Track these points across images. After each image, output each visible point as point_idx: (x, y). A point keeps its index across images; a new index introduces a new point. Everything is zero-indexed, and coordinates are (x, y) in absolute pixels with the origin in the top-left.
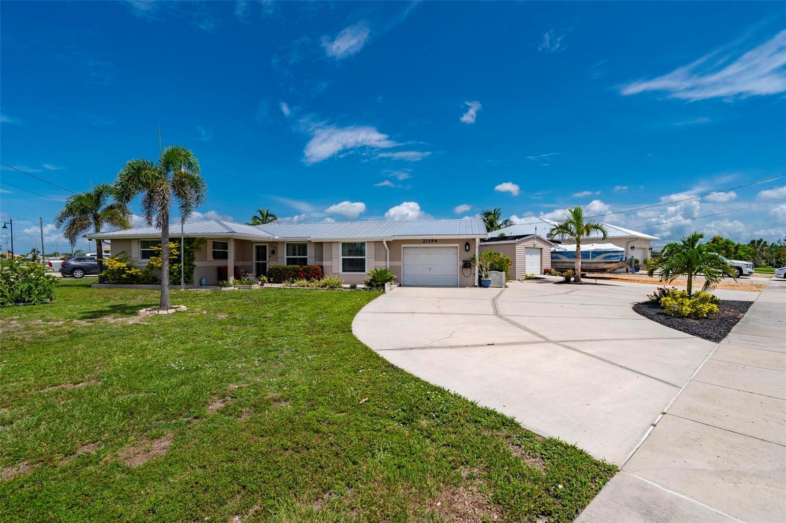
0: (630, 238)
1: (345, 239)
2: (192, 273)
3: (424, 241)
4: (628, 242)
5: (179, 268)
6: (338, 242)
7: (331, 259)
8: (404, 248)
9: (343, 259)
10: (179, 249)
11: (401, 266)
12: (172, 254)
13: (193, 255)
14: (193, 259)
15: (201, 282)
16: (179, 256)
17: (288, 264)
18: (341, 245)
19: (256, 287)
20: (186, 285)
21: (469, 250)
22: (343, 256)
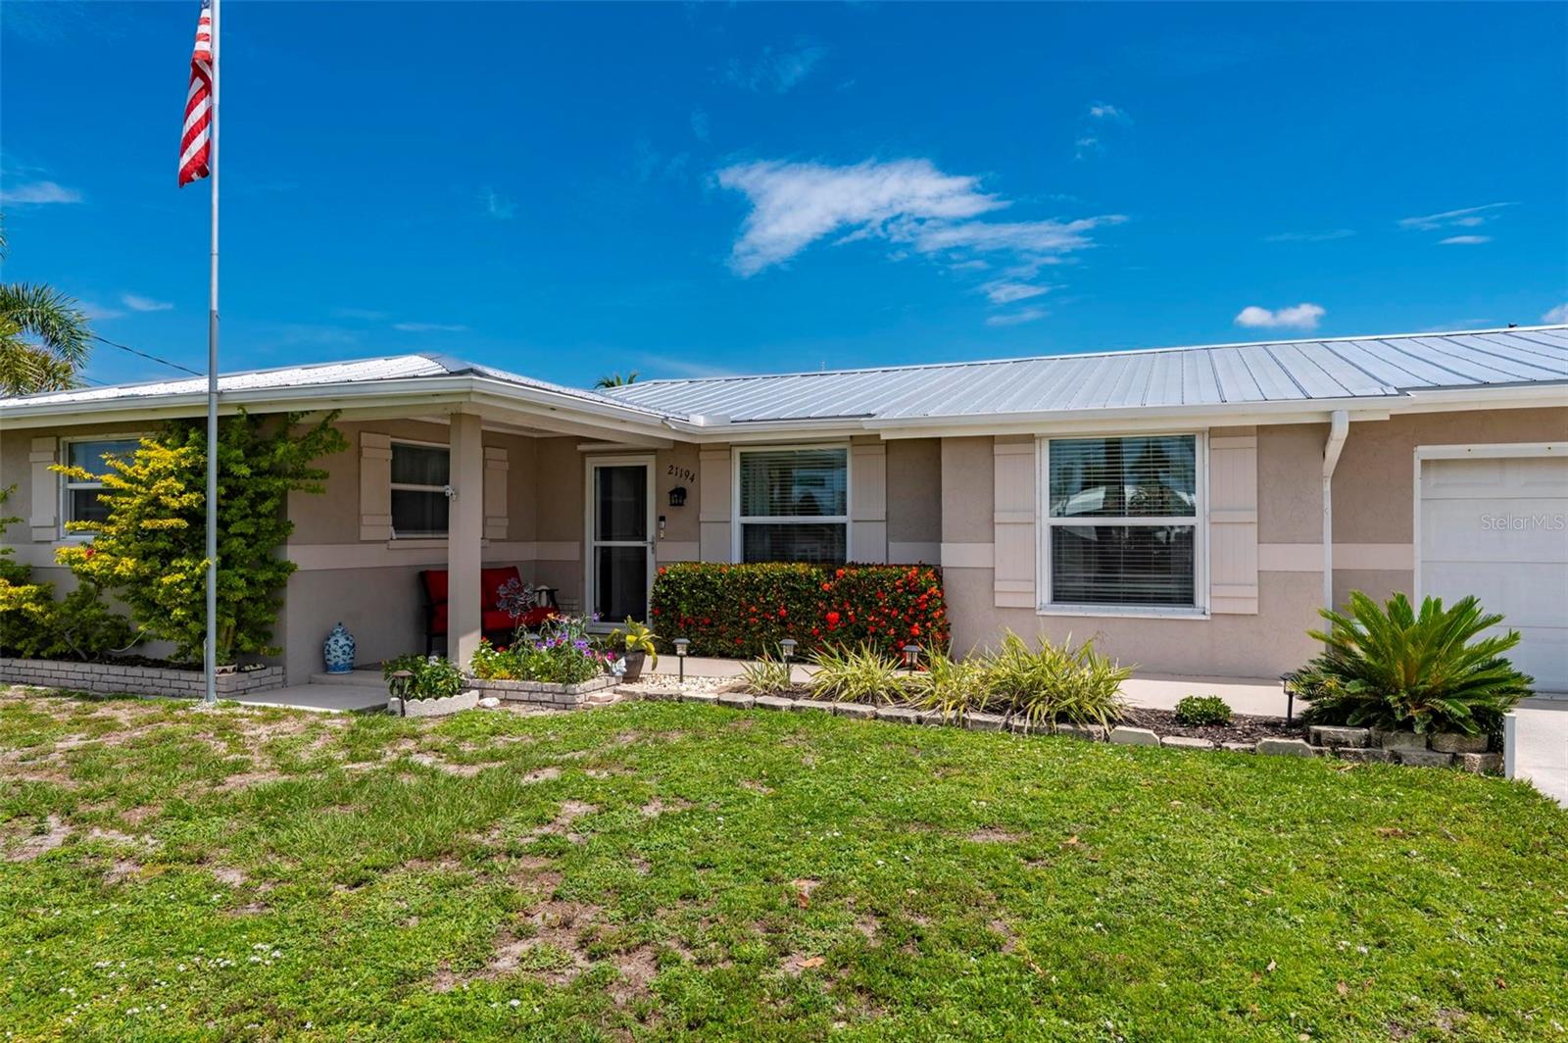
1: (1069, 417)
2: (278, 605)
6: (1030, 439)
7: (988, 530)
8: (1425, 463)
9: (1057, 531)
10: (194, 477)
11: (1411, 572)
12: (156, 506)
13: (281, 510)
14: (282, 530)
15: (323, 651)
16: (195, 517)
17: (747, 559)
18: (1043, 457)
19: (599, 691)
20: (232, 676)
22: (1056, 512)
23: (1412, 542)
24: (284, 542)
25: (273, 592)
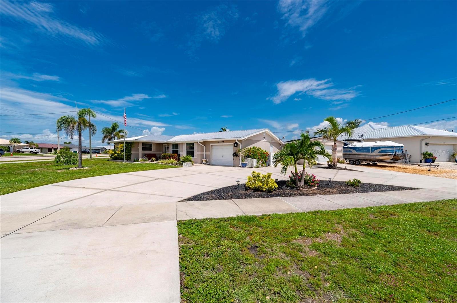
0: (424, 137)
1: (187, 141)
2: (131, 156)
3: (219, 142)
4: (422, 140)
5: (124, 154)
6: (185, 143)
7: (182, 150)
8: (211, 145)
9: (187, 151)
10: (123, 146)
11: (210, 155)
13: (131, 149)
16: (124, 149)
17: (172, 153)
20: (126, 161)
21: (237, 146)
22: (187, 149)
23: (209, 152)
24: (131, 151)
25: (130, 155)
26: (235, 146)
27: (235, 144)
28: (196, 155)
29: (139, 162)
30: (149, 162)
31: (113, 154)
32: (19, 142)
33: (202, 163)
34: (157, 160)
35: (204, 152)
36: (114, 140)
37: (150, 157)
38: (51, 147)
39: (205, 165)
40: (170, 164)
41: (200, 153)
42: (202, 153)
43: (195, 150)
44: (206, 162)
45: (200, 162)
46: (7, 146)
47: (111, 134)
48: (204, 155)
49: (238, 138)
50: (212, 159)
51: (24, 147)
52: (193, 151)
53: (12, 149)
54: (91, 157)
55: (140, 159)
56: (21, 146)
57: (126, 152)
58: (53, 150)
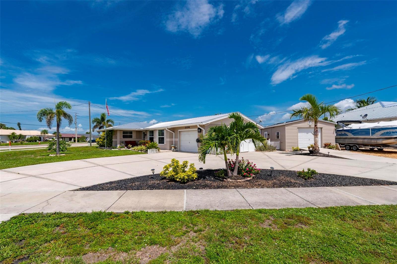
1: (159, 128)
3: (186, 128)
5: (105, 141)
6: (157, 130)
7: (155, 138)
8: (180, 131)
9: (159, 138)
11: (178, 141)
13: (112, 137)
16: (105, 137)
20: (108, 148)
21: (201, 132)
22: (159, 136)
23: (178, 138)
24: (112, 139)
25: (112, 142)
26: (198, 132)
27: (198, 129)
28: (166, 141)
29: (117, 148)
30: (126, 149)
31: (99, 141)
32: (47, 133)
33: (170, 150)
34: (132, 147)
35: (173, 138)
36: (103, 128)
37: (127, 144)
38: (72, 137)
39: (173, 151)
40: (139, 150)
41: (168, 140)
42: (171, 140)
43: (165, 137)
44: (175, 148)
45: (168, 148)
46: (39, 137)
47: (101, 123)
48: (173, 141)
49: (199, 124)
50: (180, 146)
51: (51, 137)
52: (164, 137)
53: (42, 138)
54: (91, 145)
55: (118, 146)
56: (49, 136)
57: (107, 140)
58: (73, 139)
